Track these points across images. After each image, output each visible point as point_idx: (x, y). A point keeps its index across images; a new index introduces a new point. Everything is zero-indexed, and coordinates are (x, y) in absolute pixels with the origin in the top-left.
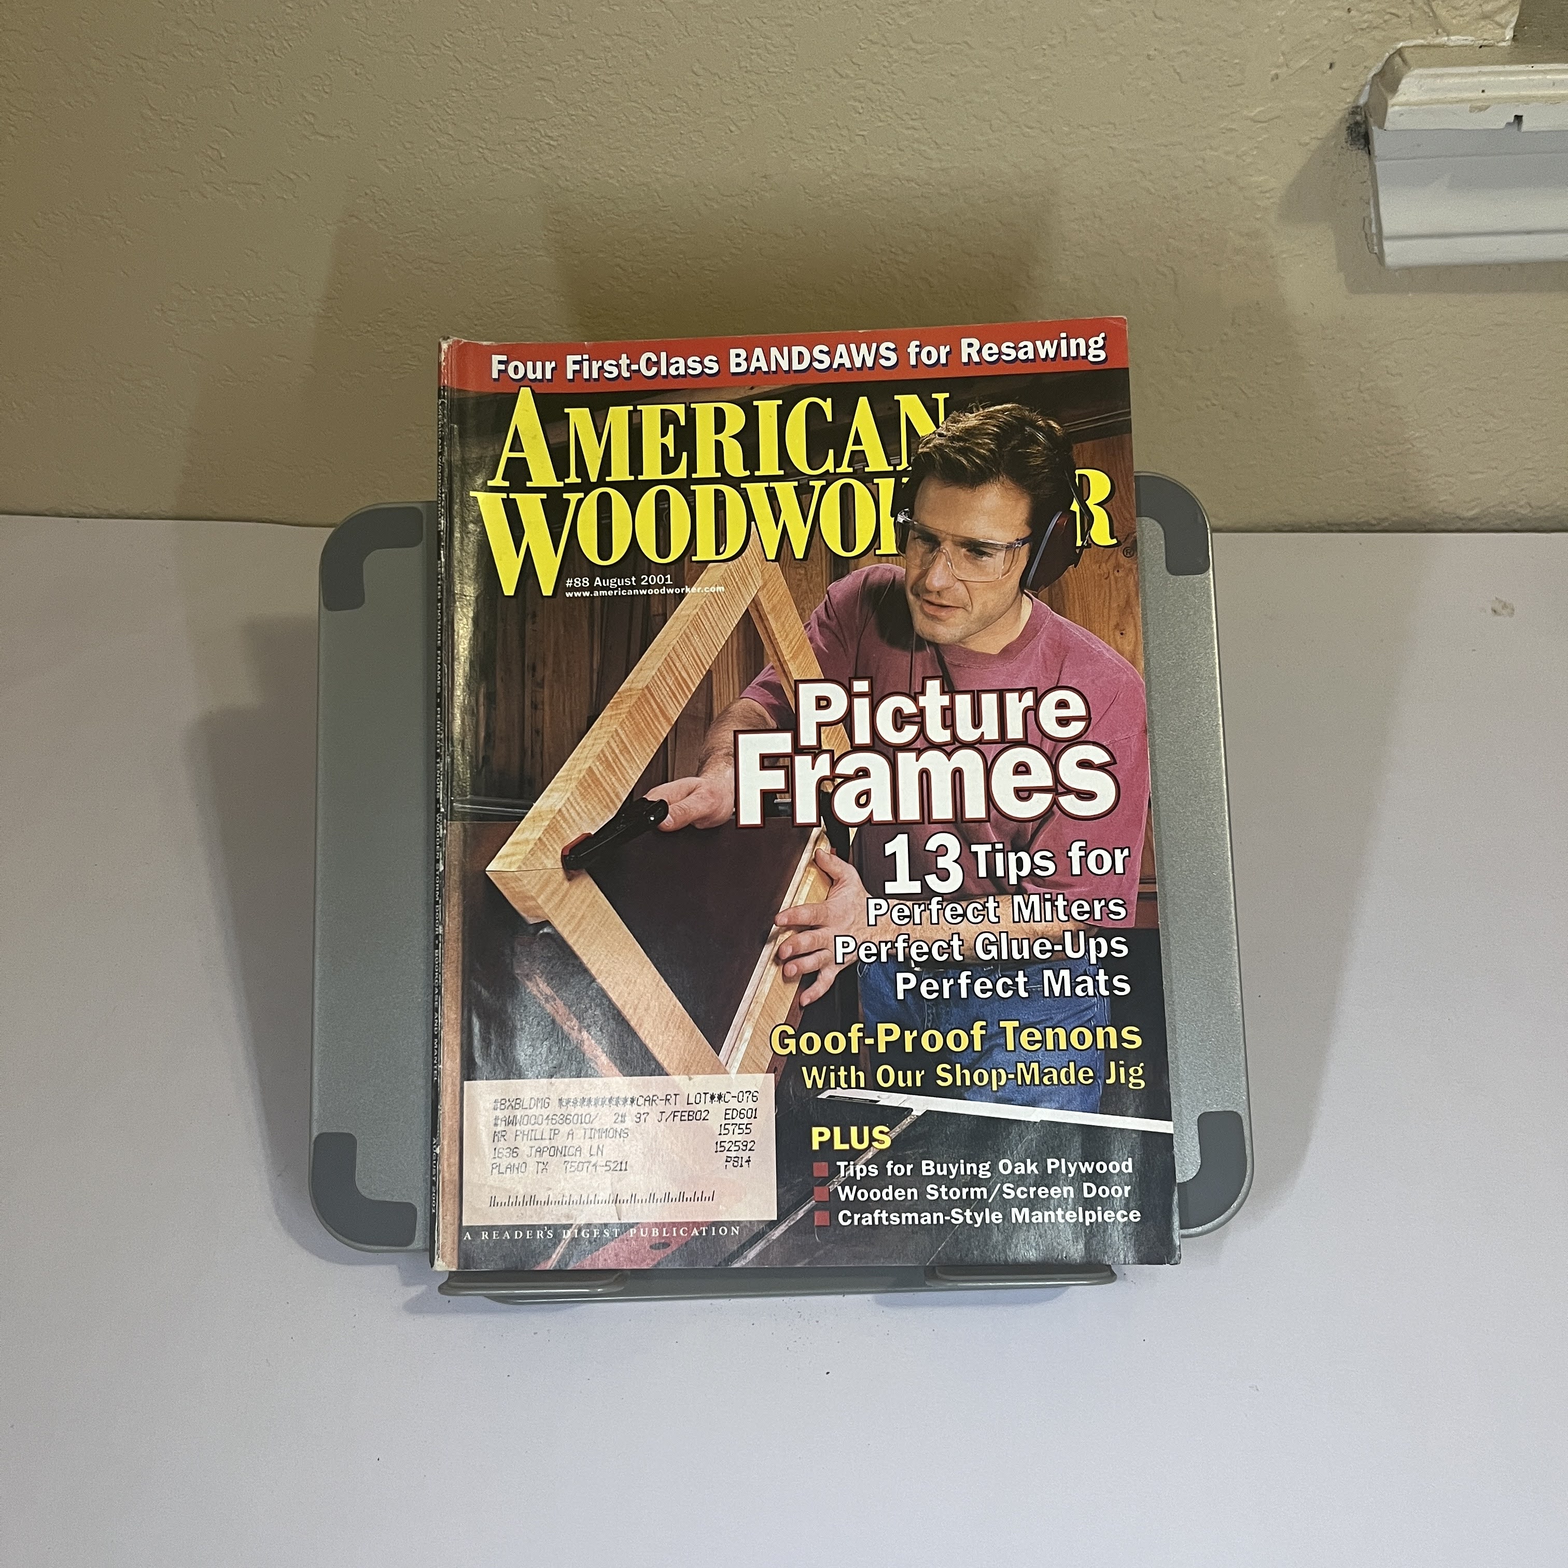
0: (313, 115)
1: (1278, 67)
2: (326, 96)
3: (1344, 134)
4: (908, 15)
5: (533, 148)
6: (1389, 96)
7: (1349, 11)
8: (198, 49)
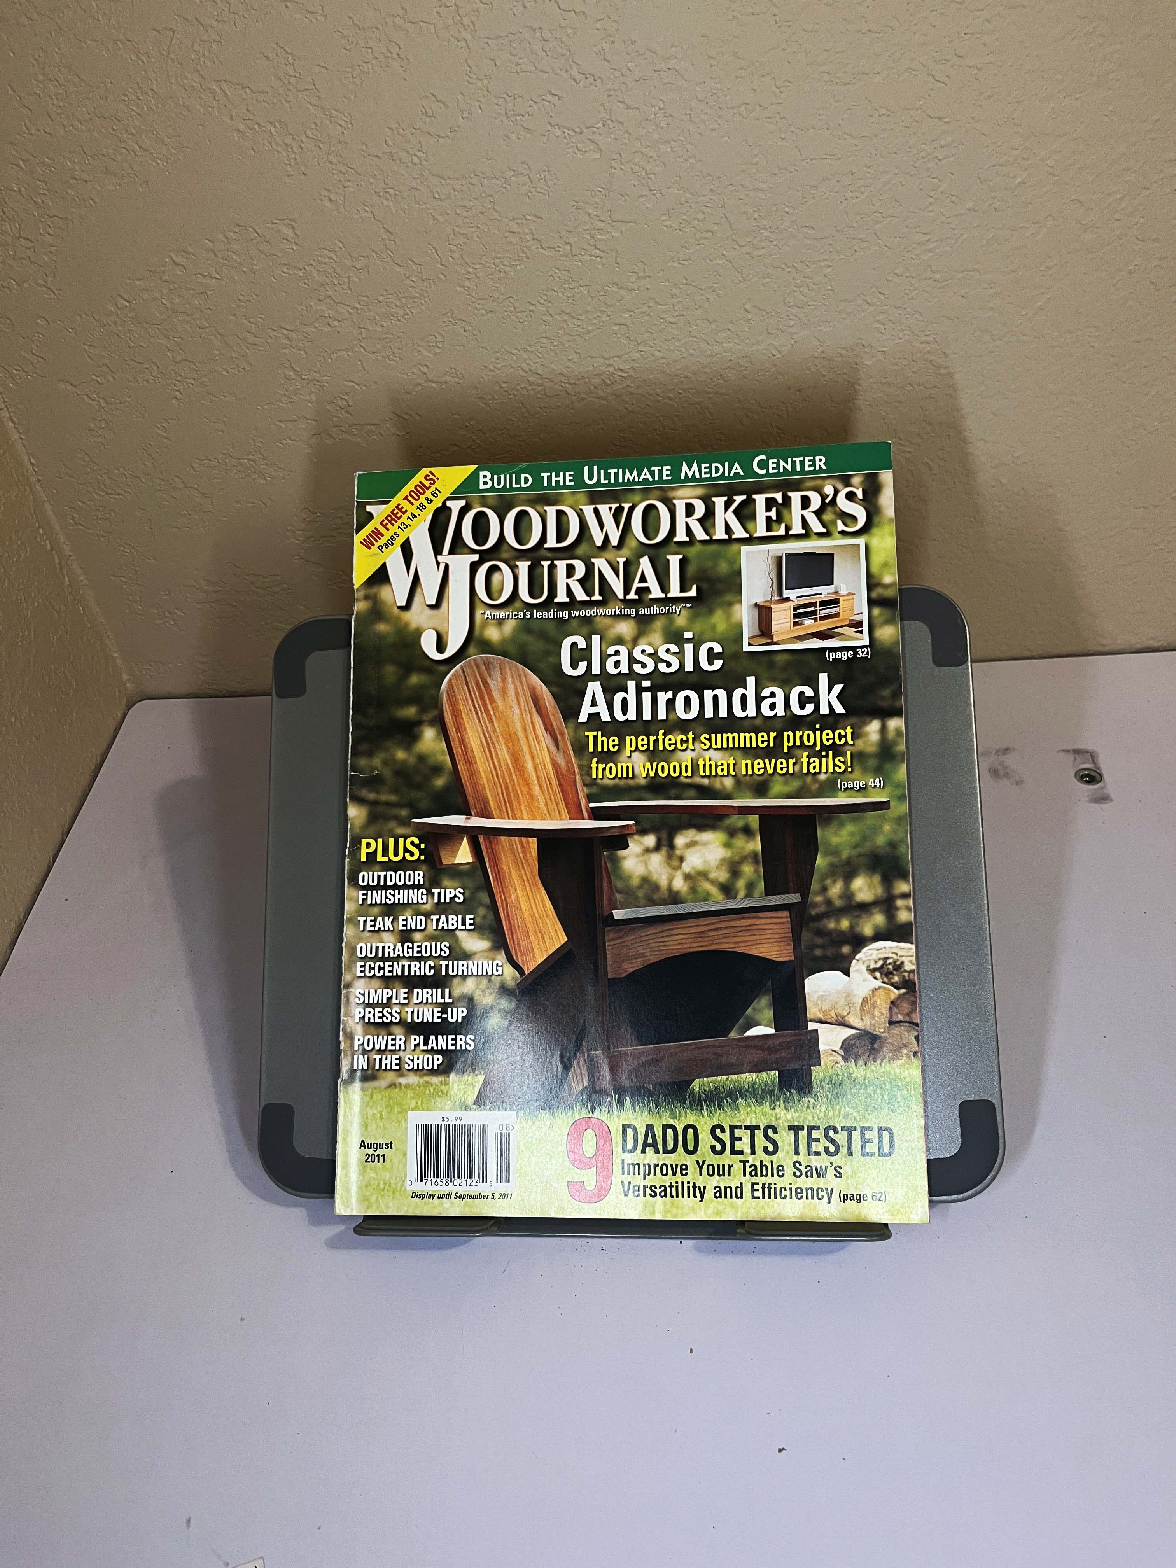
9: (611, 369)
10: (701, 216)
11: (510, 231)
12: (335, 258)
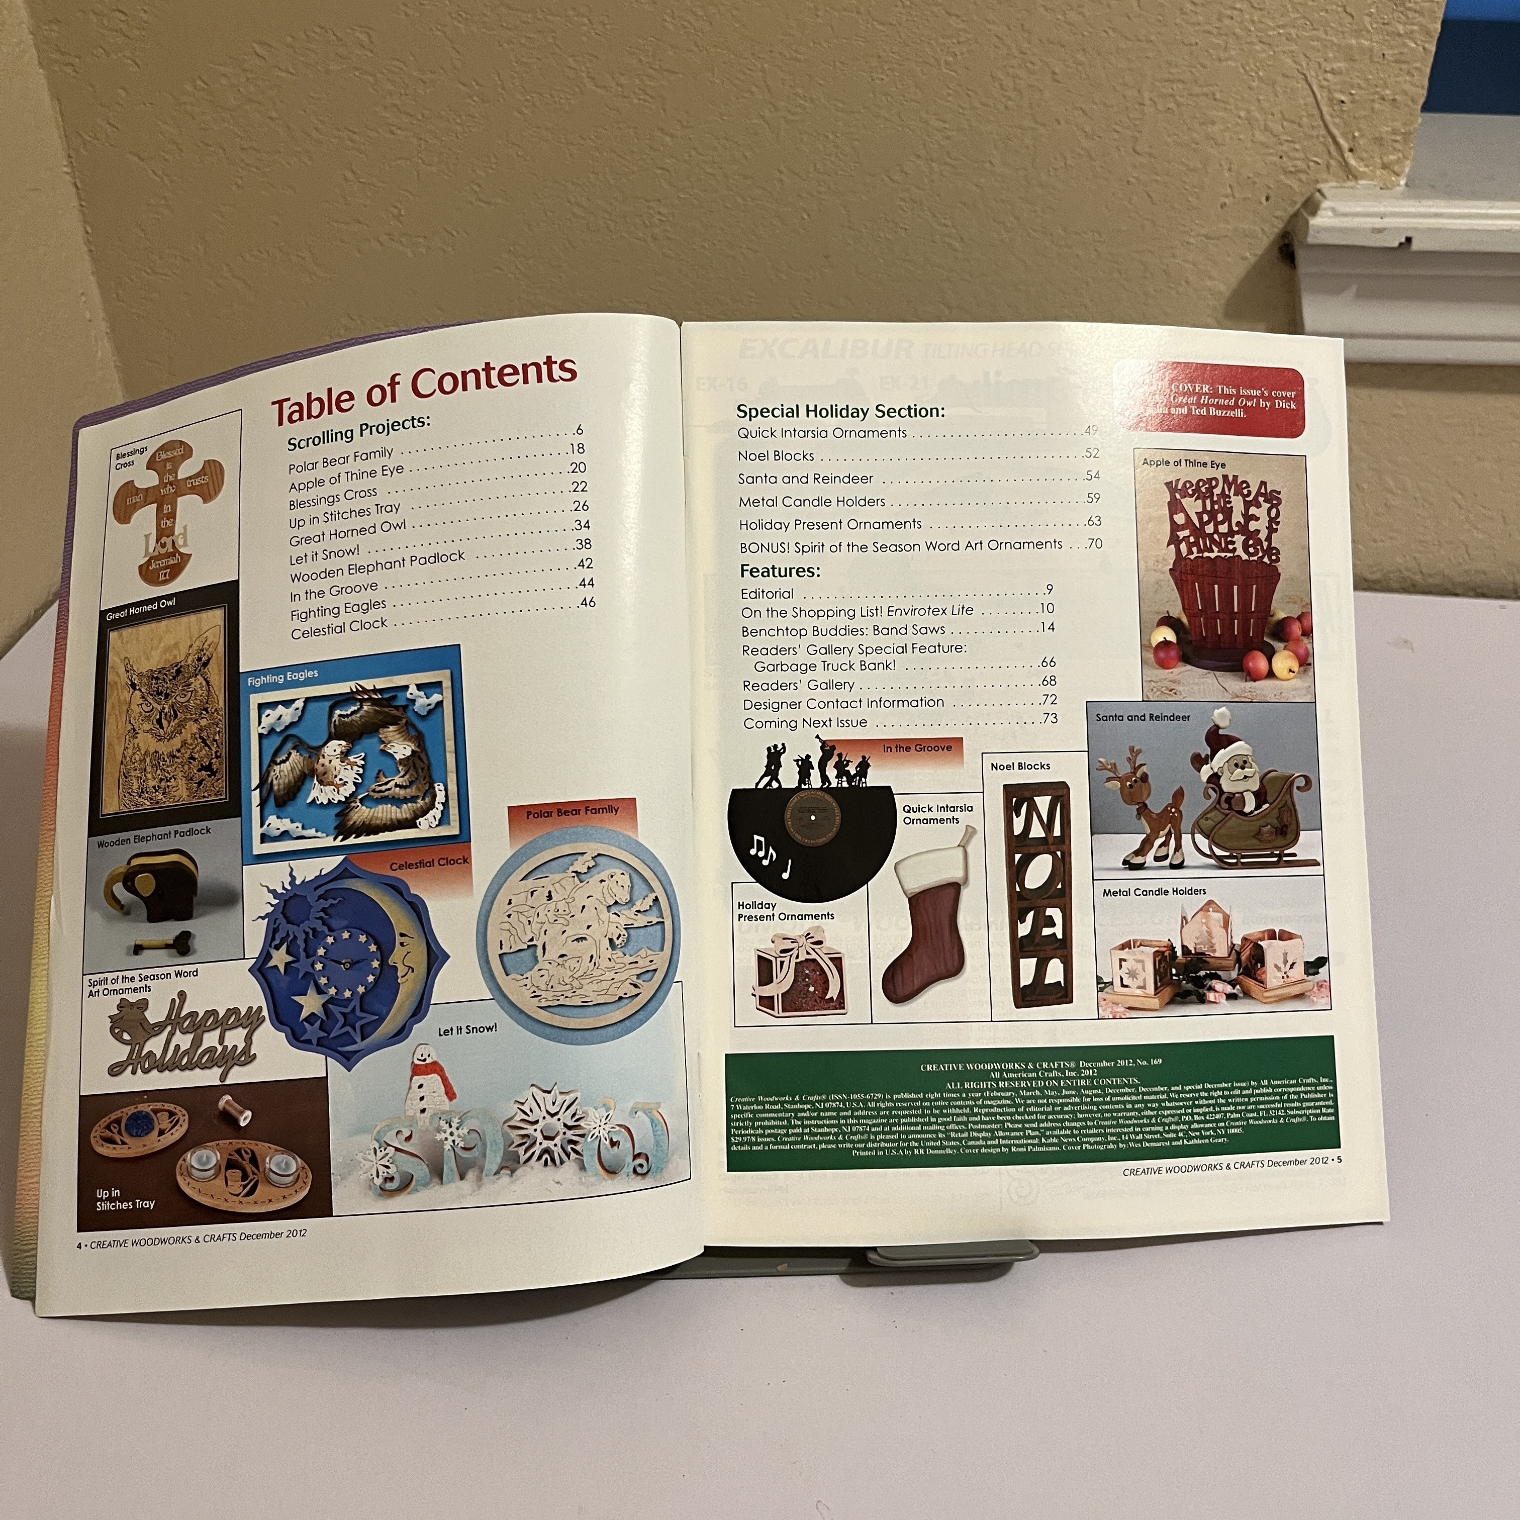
0: (480, 186)
1: (1227, 196)
2: (490, 171)
3: (1275, 253)
4: (948, 138)
5: (647, 222)
6: (1310, 218)
7: (1281, 157)
8: (399, 128)
9: (651, 211)
10: (742, 77)
11: (569, 67)
12: (404, 68)
